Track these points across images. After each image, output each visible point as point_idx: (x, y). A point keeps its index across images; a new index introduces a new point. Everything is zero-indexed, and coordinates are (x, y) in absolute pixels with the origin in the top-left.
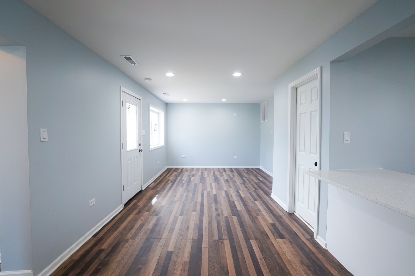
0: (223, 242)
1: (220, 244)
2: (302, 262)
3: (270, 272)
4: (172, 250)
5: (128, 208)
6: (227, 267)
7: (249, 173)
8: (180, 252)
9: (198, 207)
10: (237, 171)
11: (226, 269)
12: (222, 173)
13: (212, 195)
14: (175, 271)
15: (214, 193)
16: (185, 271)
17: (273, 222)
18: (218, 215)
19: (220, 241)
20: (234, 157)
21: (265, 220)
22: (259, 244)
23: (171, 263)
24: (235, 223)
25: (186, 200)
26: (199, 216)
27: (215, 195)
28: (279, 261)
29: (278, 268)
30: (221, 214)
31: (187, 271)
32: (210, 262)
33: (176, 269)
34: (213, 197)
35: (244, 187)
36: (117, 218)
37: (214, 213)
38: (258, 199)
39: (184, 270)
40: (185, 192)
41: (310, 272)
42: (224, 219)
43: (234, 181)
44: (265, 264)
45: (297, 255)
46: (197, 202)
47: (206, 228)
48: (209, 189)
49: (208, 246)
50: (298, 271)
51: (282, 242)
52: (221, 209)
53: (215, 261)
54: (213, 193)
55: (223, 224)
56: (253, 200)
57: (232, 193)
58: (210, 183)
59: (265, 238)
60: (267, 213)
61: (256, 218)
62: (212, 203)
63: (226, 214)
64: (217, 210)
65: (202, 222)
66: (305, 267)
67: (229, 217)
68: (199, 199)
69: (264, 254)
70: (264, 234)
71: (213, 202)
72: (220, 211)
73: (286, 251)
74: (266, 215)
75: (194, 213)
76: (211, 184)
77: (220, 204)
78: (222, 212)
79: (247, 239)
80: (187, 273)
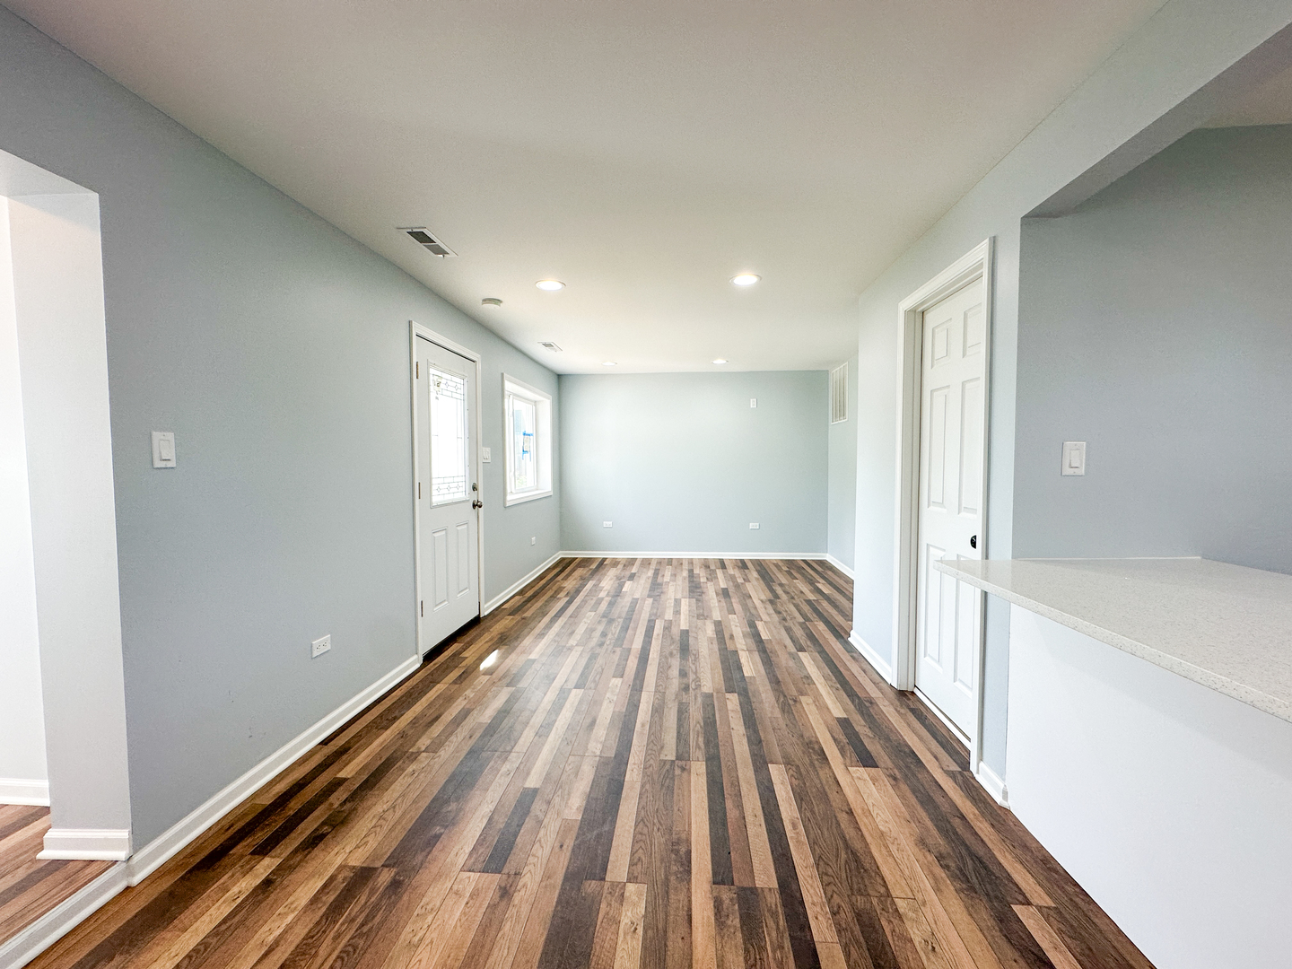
0: (687, 767)
1: (677, 772)
2: (922, 842)
3: (818, 866)
4: (537, 786)
5: (435, 664)
6: (688, 842)
7: (792, 571)
8: (559, 793)
9: (632, 664)
10: (759, 568)
11: (683, 850)
12: (714, 571)
13: (675, 631)
14: (537, 845)
15: (684, 626)
16: (565, 847)
17: (846, 716)
18: (686, 688)
19: (680, 763)
20: (752, 525)
21: (822, 708)
22: (794, 780)
23: (529, 823)
24: (731, 714)
25: (601, 645)
26: (629, 691)
27: (685, 633)
28: (850, 832)
29: (843, 856)
30: (693, 686)
31: (570, 848)
32: (641, 825)
33: (540, 841)
34: (678, 638)
35: (772, 611)
36: (398, 693)
37: (675, 684)
38: (808, 646)
39: (561, 846)
40: (599, 622)
41: (943, 875)
42: (699, 700)
43: (745, 594)
44: (804, 838)
45: (908, 818)
46: (629, 650)
47: (643, 725)
48: (669, 615)
49: (644, 776)
50: (906, 870)
51: (866, 776)
52: (696, 673)
53: (654, 824)
54: (679, 625)
55: (696, 714)
56: (793, 650)
57: (733, 627)
58: (676, 600)
59: (816, 762)
60: (831, 687)
61: (795, 701)
62: (671, 654)
63: (707, 687)
64: (683, 674)
65: (637, 707)
66: (931, 858)
67: (715, 694)
68: (637, 644)
69: (805, 809)
70: (813, 749)
71: (675, 652)
72: (692, 676)
73: (873, 805)
74: (829, 693)
75: (618, 681)
76: (678, 602)
77: (696, 658)
78: (697, 680)
79: (760, 763)
80: (568, 854)
